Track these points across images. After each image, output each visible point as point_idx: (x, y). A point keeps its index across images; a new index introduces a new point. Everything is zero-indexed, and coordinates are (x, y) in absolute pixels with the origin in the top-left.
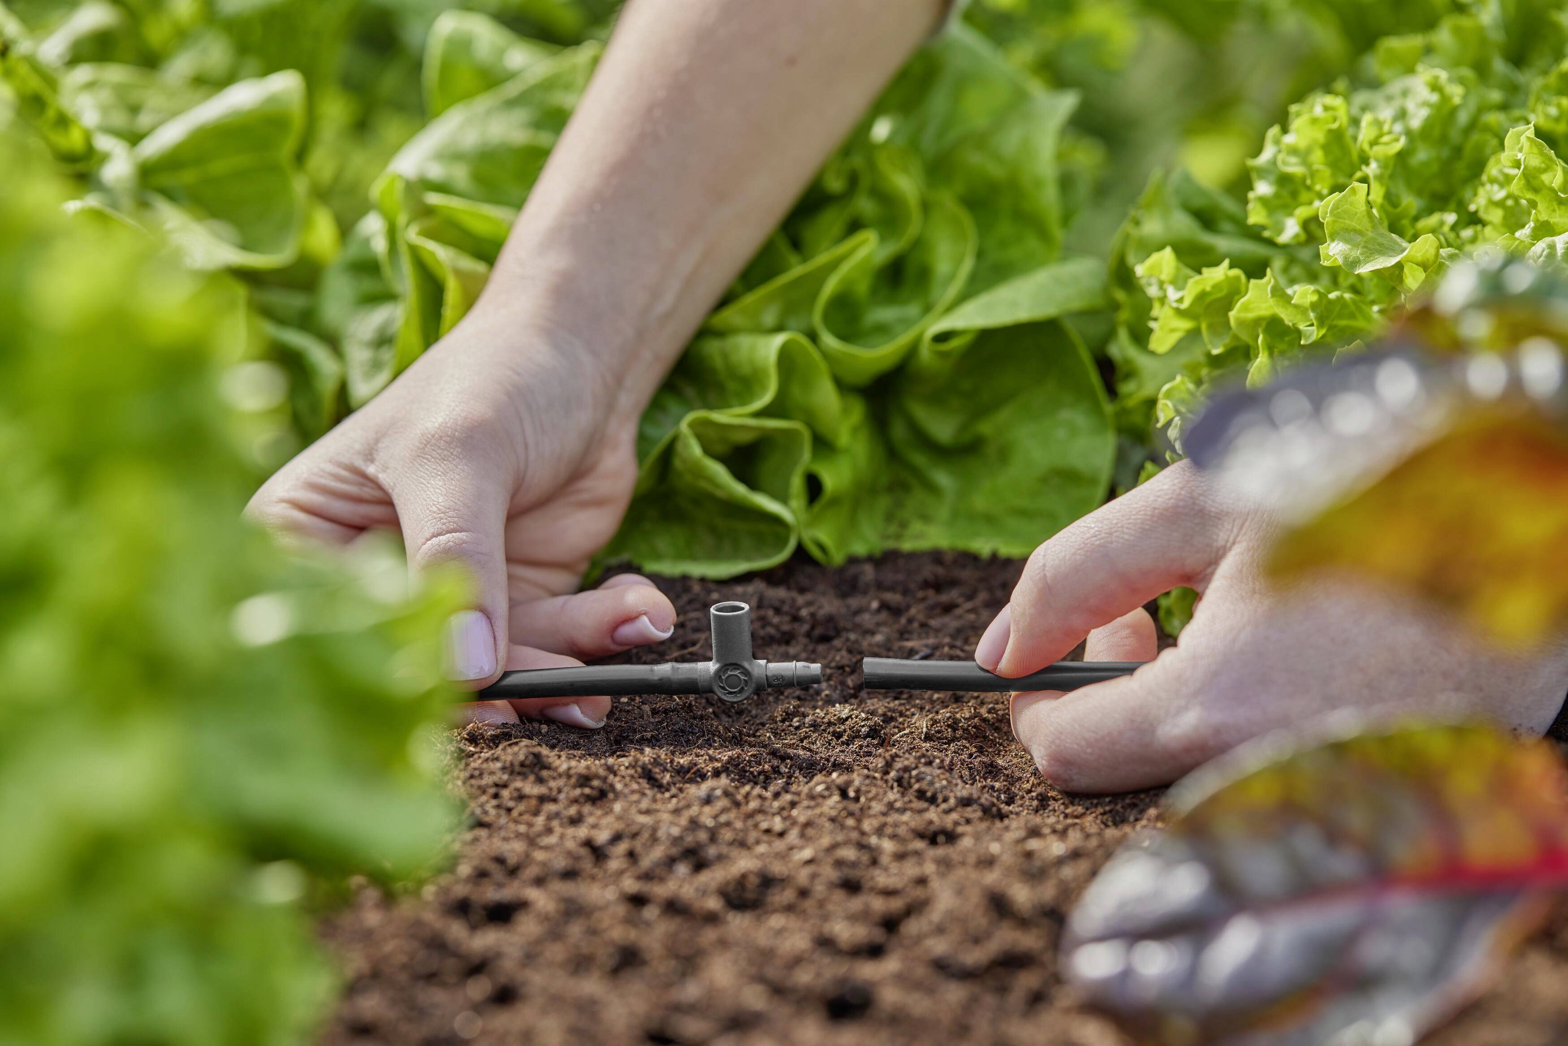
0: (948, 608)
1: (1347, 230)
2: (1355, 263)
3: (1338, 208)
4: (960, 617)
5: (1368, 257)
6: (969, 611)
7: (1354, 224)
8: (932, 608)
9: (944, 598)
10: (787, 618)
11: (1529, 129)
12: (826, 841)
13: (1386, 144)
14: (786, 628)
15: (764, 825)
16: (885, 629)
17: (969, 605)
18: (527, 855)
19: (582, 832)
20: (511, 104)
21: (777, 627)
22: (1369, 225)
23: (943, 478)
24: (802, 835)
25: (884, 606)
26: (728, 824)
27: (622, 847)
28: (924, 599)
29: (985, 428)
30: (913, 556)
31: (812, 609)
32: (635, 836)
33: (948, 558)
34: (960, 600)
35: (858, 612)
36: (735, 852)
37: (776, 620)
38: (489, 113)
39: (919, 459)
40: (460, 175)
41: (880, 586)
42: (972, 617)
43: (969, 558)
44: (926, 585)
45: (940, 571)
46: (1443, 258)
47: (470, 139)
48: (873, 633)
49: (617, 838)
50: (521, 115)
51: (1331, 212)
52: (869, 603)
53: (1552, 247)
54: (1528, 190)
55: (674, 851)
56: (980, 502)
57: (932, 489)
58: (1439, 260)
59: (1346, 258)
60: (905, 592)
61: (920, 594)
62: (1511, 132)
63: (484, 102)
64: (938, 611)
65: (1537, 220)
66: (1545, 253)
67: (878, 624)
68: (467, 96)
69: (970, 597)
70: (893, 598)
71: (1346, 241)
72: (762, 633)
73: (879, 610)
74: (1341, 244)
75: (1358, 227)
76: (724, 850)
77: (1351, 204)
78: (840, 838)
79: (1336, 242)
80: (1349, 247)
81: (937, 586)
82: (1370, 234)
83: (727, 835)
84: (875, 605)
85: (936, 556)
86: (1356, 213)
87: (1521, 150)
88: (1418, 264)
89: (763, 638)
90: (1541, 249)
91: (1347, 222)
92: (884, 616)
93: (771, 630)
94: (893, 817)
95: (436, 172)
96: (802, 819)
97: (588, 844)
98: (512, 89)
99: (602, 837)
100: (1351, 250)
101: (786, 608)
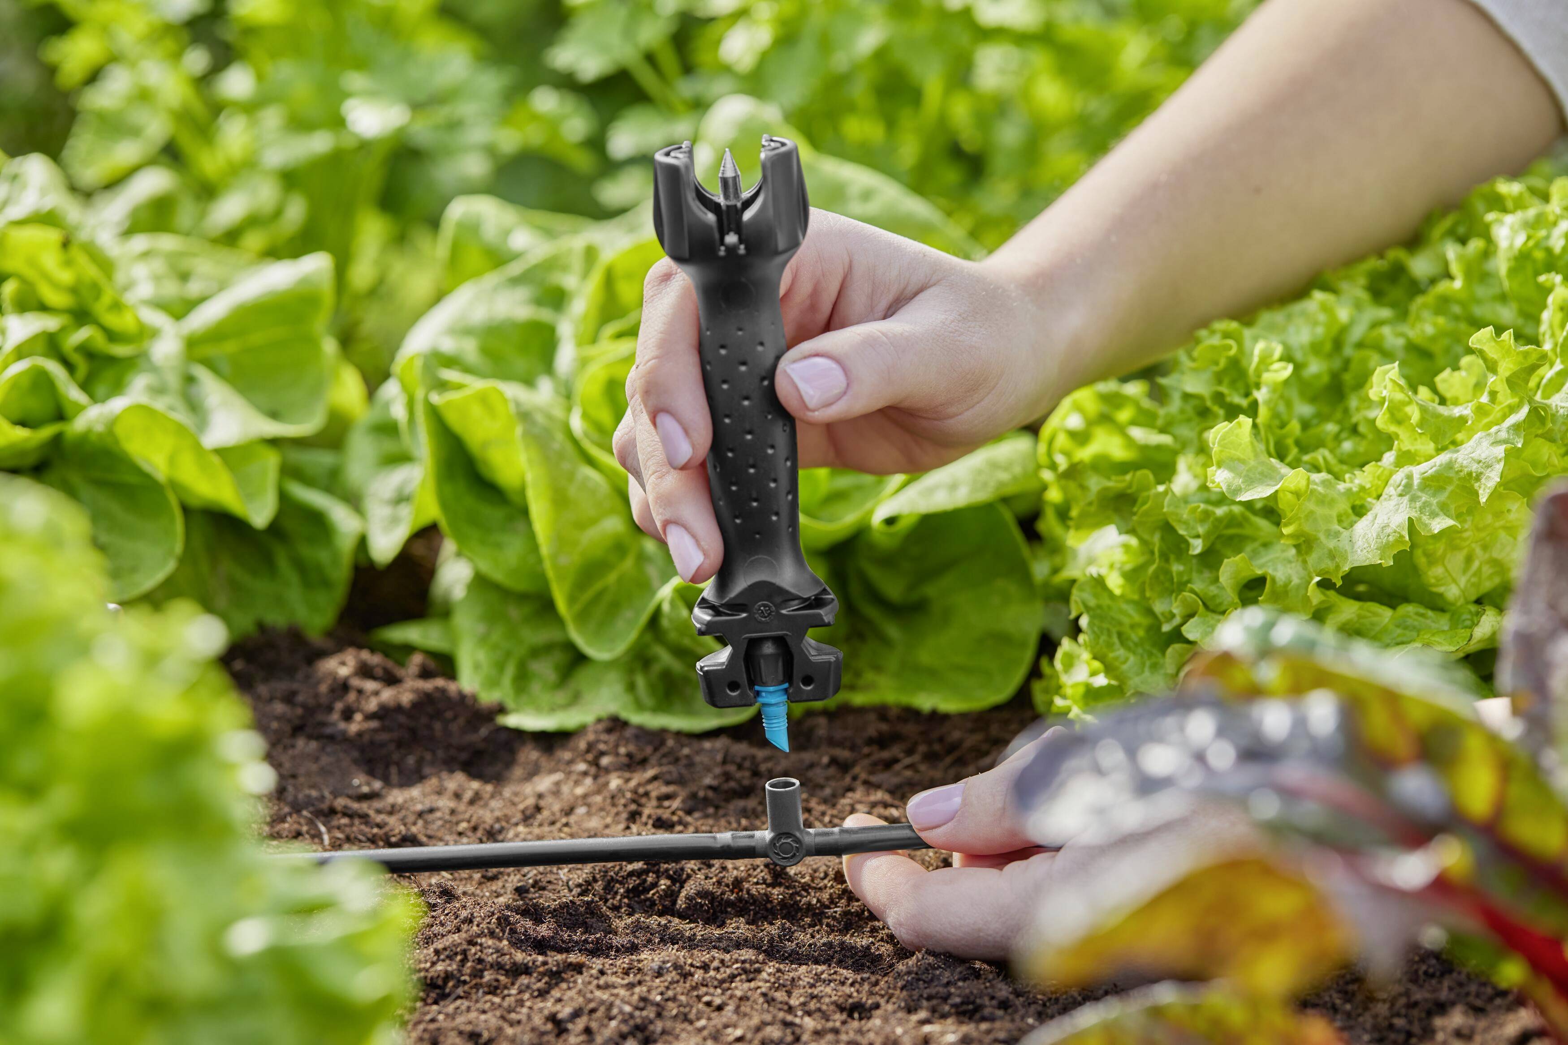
0: (888, 765)
1: (1232, 459)
2: (1238, 491)
3: (1224, 439)
4: (898, 774)
5: (1249, 485)
6: (908, 767)
7: (1238, 454)
8: (875, 764)
9: (886, 755)
10: (747, 774)
11: (1394, 368)
12: (755, 1021)
13: (1276, 371)
14: (746, 782)
15: (706, 999)
16: (833, 784)
17: (908, 761)
18: (500, 1029)
19: (549, 1006)
20: (516, 281)
21: (738, 781)
22: (1251, 455)
23: (893, 630)
24: (737, 1010)
25: (834, 761)
26: (674, 999)
27: (581, 1023)
28: (868, 755)
29: (931, 590)
30: (861, 711)
31: (769, 765)
32: (593, 1011)
33: (893, 713)
34: (901, 755)
35: (812, 766)
36: (679, 1026)
37: (739, 775)
38: (495, 289)
39: (871, 612)
40: (469, 349)
41: (832, 742)
42: (908, 773)
43: (911, 714)
44: (870, 741)
45: (884, 727)
46: (1316, 484)
47: (479, 315)
48: (822, 787)
49: (576, 1014)
50: (522, 293)
51: (1219, 443)
52: (820, 758)
53: (1410, 477)
54: (1392, 422)
55: (625, 1028)
56: (925, 656)
57: (885, 641)
58: (1310, 486)
59: (1229, 486)
60: (853, 748)
61: (866, 750)
62: (1379, 370)
63: (492, 279)
64: (880, 767)
65: (1400, 450)
66: (1404, 482)
67: (828, 779)
68: (476, 274)
69: (910, 752)
70: (844, 754)
71: (1231, 469)
72: (726, 787)
73: (829, 765)
74: (1226, 472)
75: (1242, 457)
76: (669, 1024)
77: (1237, 436)
78: (768, 1017)
79: (1222, 469)
80: (1233, 475)
81: (882, 741)
82: (1252, 463)
83: (673, 1009)
84: (825, 760)
85: (881, 712)
86: (1240, 444)
87: (1385, 388)
88: (1291, 493)
89: (726, 792)
90: (1400, 479)
91: (1233, 452)
92: (832, 771)
93: (732, 784)
94: (819, 989)
95: (448, 345)
96: (739, 993)
97: (552, 1018)
98: (515, 269)
99: (565, 1012)
100: (1234, 478)
101: (747, 764)
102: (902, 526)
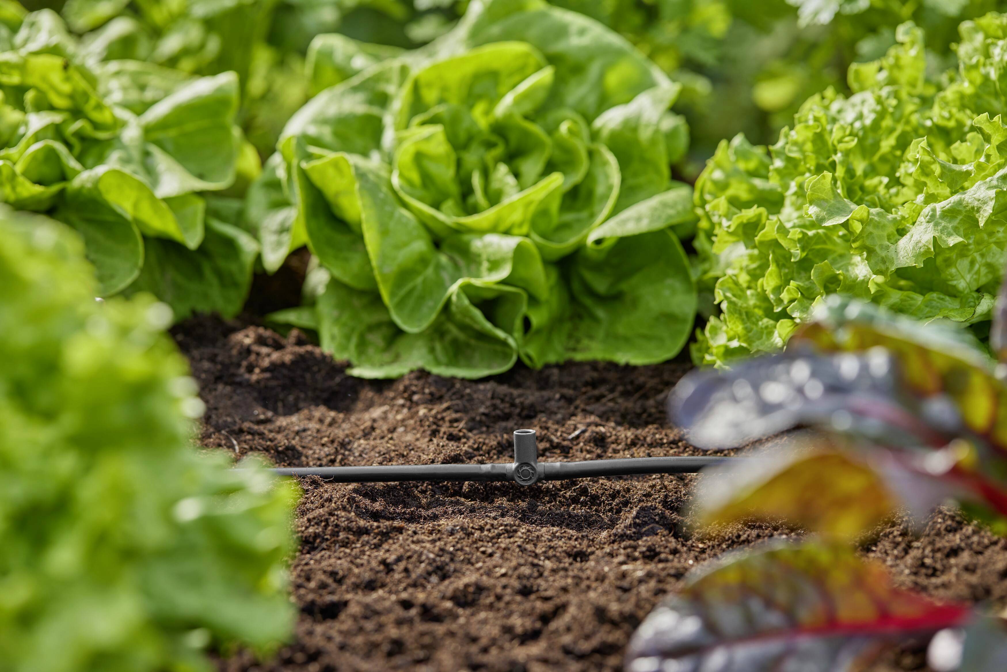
0: (598, 399)
1: (819, 199)
2: (823, 220)
3: (814, 186)
4: (605, 404)
5: (830, 216)
6: (610, 400)
7: (824, 196)
8: (590, 398)
9: (596, 392)
10: (507, 405)
11: (924, 140)
12: (514, 563)
13: (847, 142)
14: (507, 411)
15: (482, 549)
16: (562, 411)
17: (610, 396)
18: (350, 570)
19: (381, 554)
20: (355, 89)
21: (502, 410)
22: (832, 196)
23: (601, 313)
24: (502, 557)
25: (563, 397)
26: (461, 549)
27: (402, 565)
28: (585, 393)
29: (624, 286)
30: (580, 364)
31: (522, 399)
32: (410, 557)
33: (601, 366)
34: (606, 393)
35: (549, 400)
36: (465, 567)
37: (502, 406)
38: (343, 94)
39: (588, 301)
40: (326, 133)
41: (562, 385)
42: (611, 404)
43: (612, 366)
44: (586, 384)
45: (595, 375)
46: (873, 215)
47: (333, 111)
48: (556, 413)
49: (399, 559)
50: (360, 97)
51: (811, 189)
52: (554, 395)
53: (934, 210)
54: (923, 175)
55: (430, 568)
56: (621, 329)
57: (595, 319)
58: (870, 217)
59: (817, 217)
60: (575, 388)
61: (584, 389)
62: (914, 141)
63: (340, 88)
64: (592, 401)
65: (928, 193)
66: (930, 214)
67: (559, 408)
68: (330, 85)
69: (612, 391)
70: (569, 392)
71: (818, 205)
72: (493, 413)
73: (560, 399)
74: (815, 207)
75: (826, 198)
76: (458, 565)
77: (822, 184)
78: (522, 561)
79: (813, 206)
80: (820, 209)
81: (594, 384)
82: (832, 202)
83: (461, 556)
84: (557, 396)
85: (594, 365)
86: (825, 190)
87: (918, 153)
88: (858, 220)
89: (494, 417)
90: (928, 211)
91: (820, 194)
92: (562, 403)
93: (498, 412)
94: (555, 542)
95: (312, 131)
96: (503, 546)
97: (383, 562)
98: (355, 81)
99: (392, 558)
100: (820, 211)
101: (507, 399)
102: (606, 245)
